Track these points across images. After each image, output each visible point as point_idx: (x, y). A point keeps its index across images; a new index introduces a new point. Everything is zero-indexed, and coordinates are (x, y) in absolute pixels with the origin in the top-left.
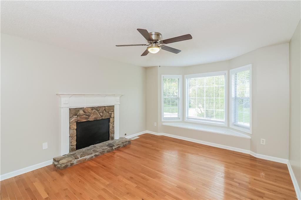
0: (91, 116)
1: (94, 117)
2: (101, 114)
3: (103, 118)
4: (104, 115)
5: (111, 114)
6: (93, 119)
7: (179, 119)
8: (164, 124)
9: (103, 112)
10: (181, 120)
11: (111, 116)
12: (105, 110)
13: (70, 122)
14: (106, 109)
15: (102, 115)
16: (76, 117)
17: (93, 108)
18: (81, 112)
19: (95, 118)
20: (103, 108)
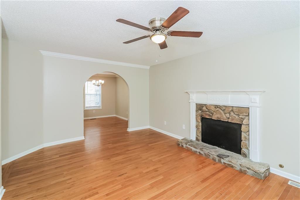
0: (214, 114)
1: (216, 116)
2: (228, 115)
3: (230, 121)
4: (231, 118)
5: (243, 119)
6: (215, 118)
9: (230, 113)
11: (243, 121)
12: (232, 111)
13: (196, 115)
14: (234, 111)
16: (201, 112)
17: (216, 107)
18: (204, 107)
19: (217, 118)
20: (229, 109)
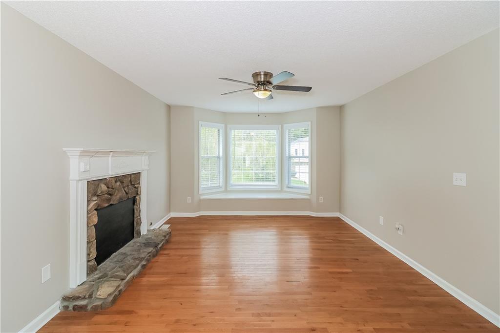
0: (115, 194)
1: (118, 196)
2: (126, 189)
3: (129, 196)
4: (130, 191)
5: (137, 188)
6: (117, 200)
7: (221, 188)
8: (202, 197)
9: (128, 186)
10: (223, 189)
11: (138, 191)
13: (87, 212)
14: (132, 180)
15: (127, 191)
16: (96, 198)
17: (117, 179)
18: (104, 187)
19: (119, 198)
20: (128, 178)
